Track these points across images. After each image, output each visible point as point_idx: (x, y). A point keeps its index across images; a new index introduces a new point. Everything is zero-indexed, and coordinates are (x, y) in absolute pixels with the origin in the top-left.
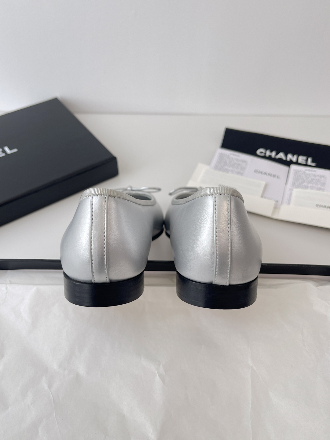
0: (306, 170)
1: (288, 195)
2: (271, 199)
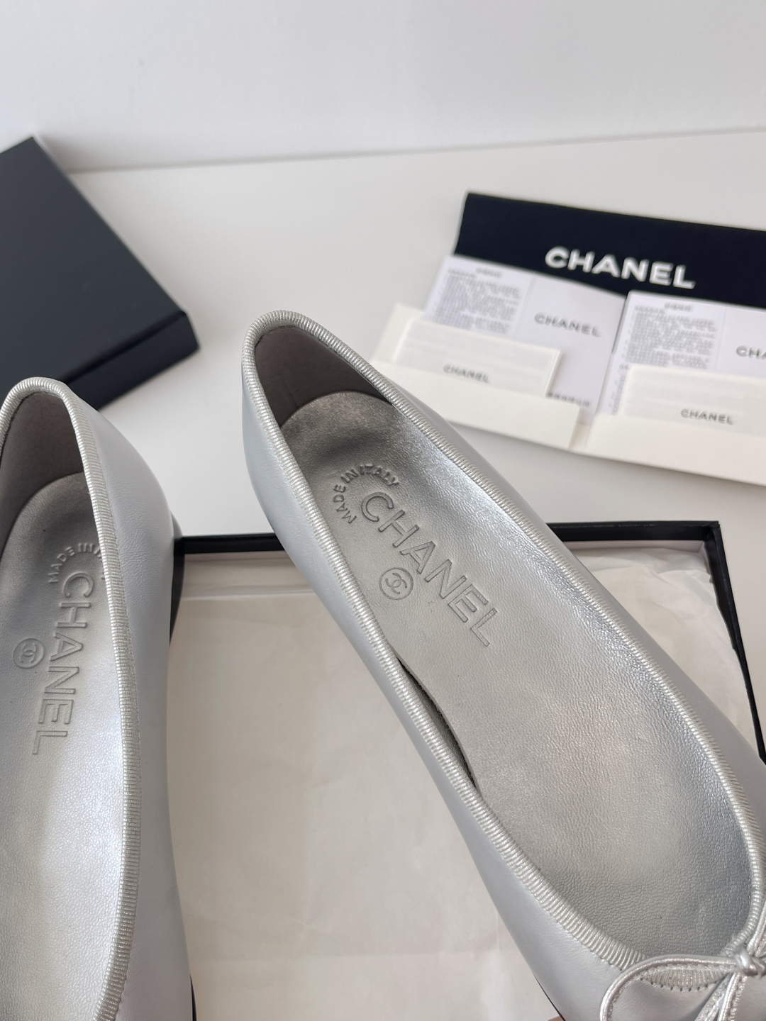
0: (667, 306)
1: (616, 382)
2: (572, 400)
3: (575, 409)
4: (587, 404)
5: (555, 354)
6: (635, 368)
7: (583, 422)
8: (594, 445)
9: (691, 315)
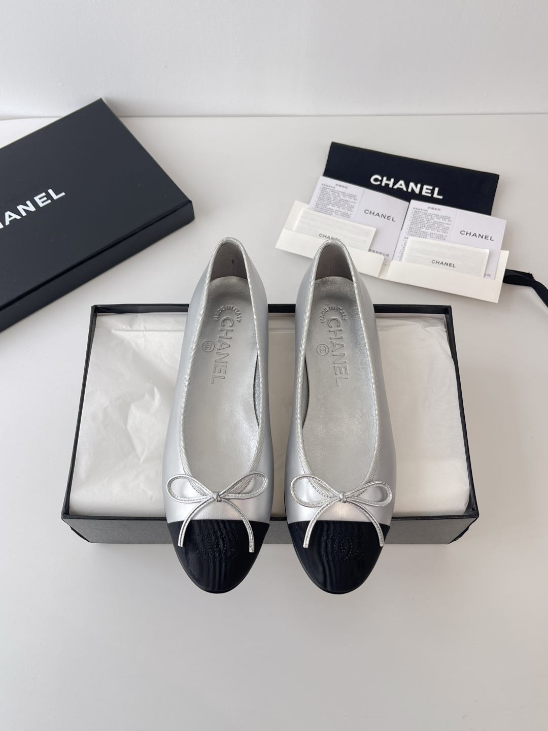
1: (402, 246)
2: (381, 253)
3: (382, 257)
4: (388, 255)
5: (374, 230)
6: (411, 238)
7: (385, 264)
8: (389, 275)
9: (440, 213)
